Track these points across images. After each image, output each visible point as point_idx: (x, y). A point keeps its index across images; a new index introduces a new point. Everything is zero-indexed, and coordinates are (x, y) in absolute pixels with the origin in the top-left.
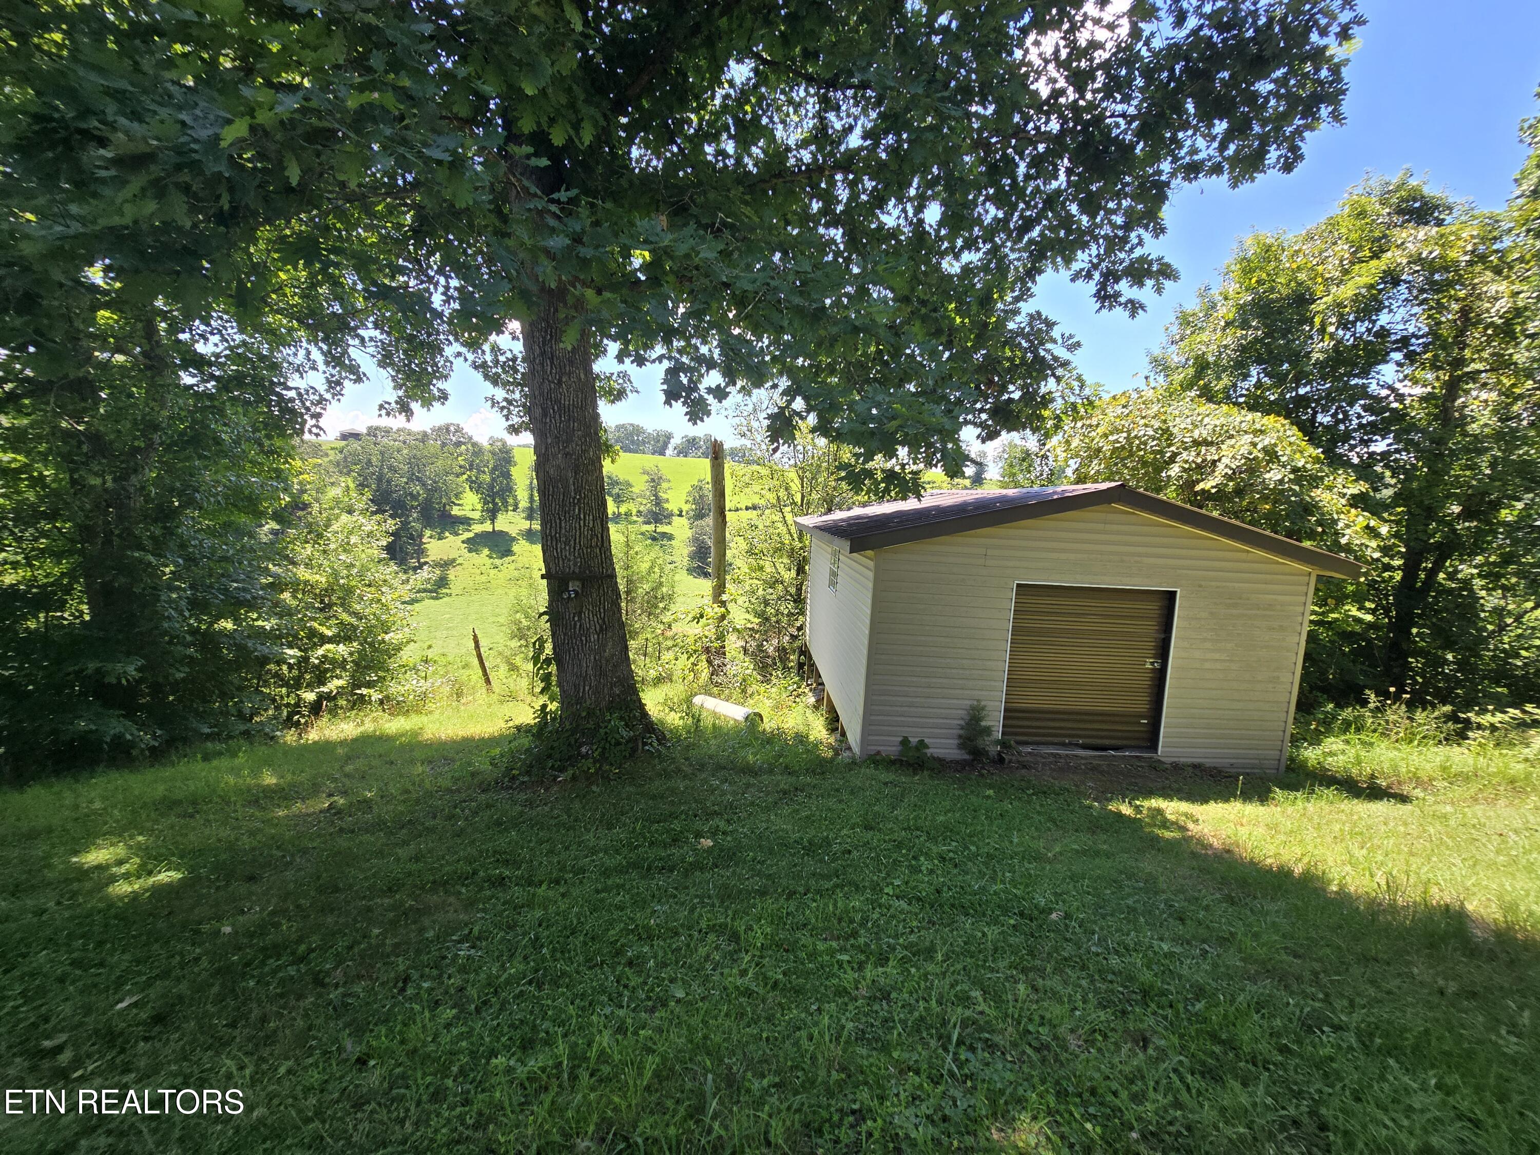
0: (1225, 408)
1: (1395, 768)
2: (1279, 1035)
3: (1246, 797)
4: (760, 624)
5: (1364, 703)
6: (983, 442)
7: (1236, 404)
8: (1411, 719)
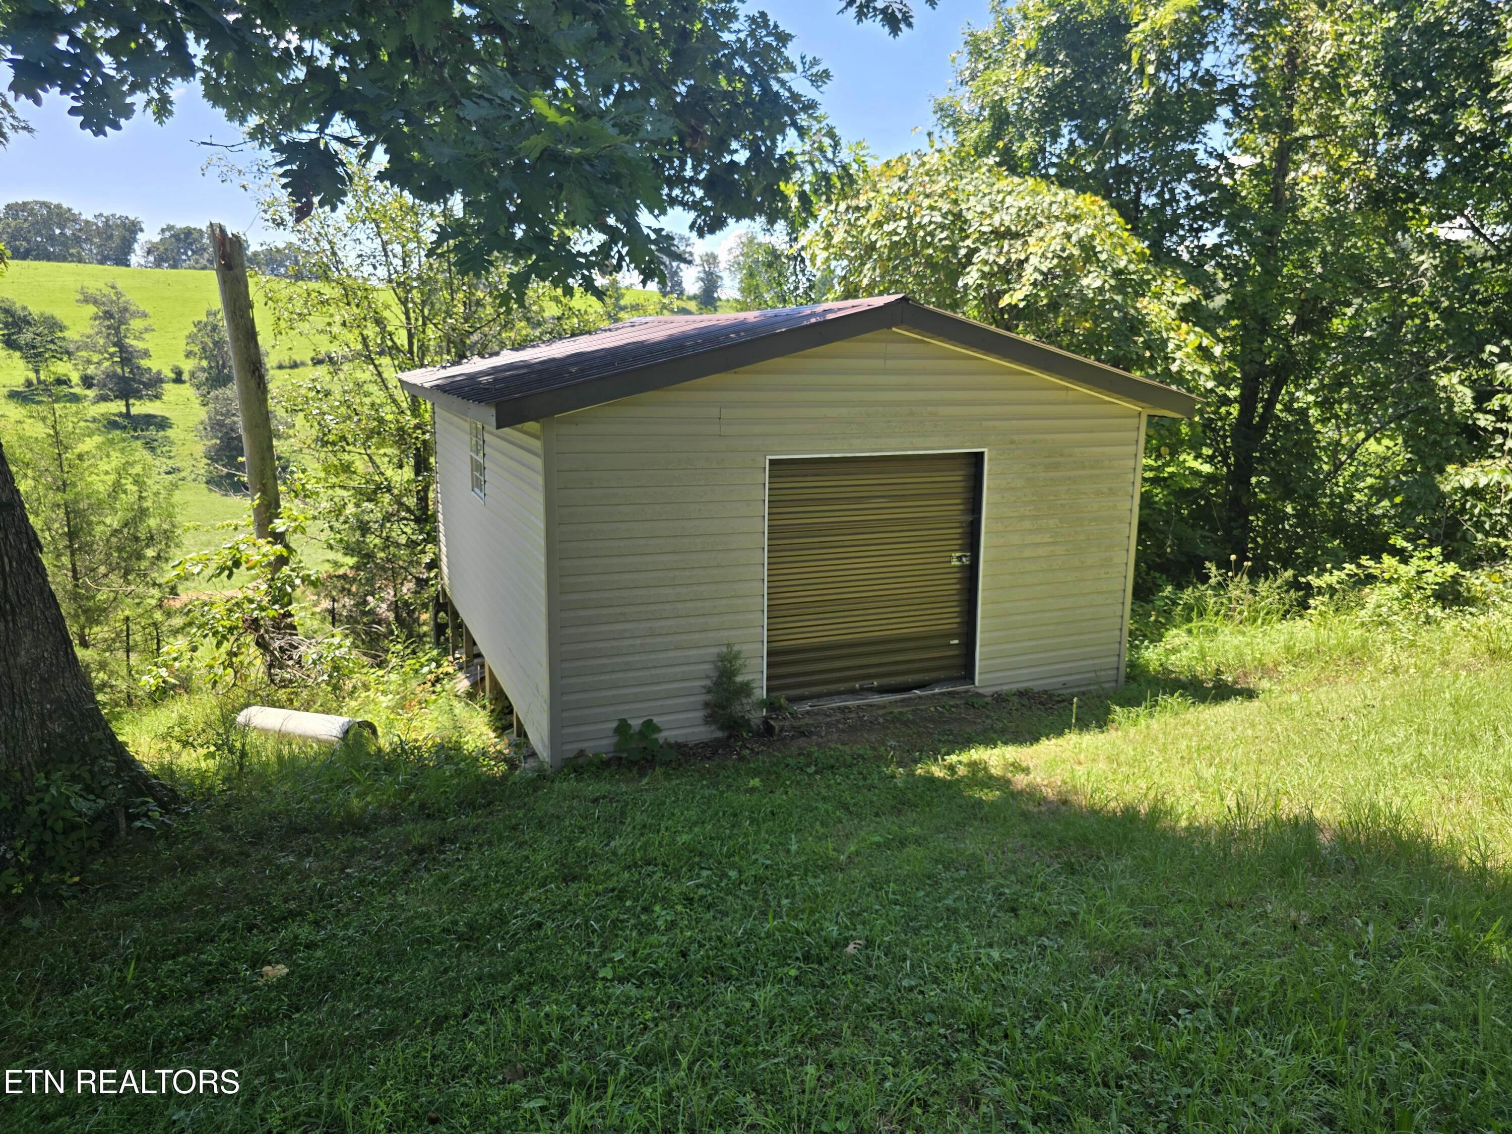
0: (1031, 181)
1: (1240, 656)
2: (1131, 1037)
3: (1083, 725)
4: (357, 568)
5: (1205, 579)
6: (701, 235)
7: (1046, 177)
8: (1254, 592)
